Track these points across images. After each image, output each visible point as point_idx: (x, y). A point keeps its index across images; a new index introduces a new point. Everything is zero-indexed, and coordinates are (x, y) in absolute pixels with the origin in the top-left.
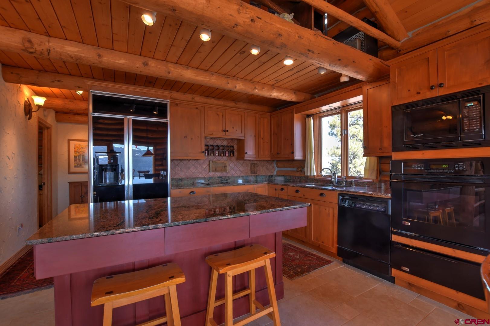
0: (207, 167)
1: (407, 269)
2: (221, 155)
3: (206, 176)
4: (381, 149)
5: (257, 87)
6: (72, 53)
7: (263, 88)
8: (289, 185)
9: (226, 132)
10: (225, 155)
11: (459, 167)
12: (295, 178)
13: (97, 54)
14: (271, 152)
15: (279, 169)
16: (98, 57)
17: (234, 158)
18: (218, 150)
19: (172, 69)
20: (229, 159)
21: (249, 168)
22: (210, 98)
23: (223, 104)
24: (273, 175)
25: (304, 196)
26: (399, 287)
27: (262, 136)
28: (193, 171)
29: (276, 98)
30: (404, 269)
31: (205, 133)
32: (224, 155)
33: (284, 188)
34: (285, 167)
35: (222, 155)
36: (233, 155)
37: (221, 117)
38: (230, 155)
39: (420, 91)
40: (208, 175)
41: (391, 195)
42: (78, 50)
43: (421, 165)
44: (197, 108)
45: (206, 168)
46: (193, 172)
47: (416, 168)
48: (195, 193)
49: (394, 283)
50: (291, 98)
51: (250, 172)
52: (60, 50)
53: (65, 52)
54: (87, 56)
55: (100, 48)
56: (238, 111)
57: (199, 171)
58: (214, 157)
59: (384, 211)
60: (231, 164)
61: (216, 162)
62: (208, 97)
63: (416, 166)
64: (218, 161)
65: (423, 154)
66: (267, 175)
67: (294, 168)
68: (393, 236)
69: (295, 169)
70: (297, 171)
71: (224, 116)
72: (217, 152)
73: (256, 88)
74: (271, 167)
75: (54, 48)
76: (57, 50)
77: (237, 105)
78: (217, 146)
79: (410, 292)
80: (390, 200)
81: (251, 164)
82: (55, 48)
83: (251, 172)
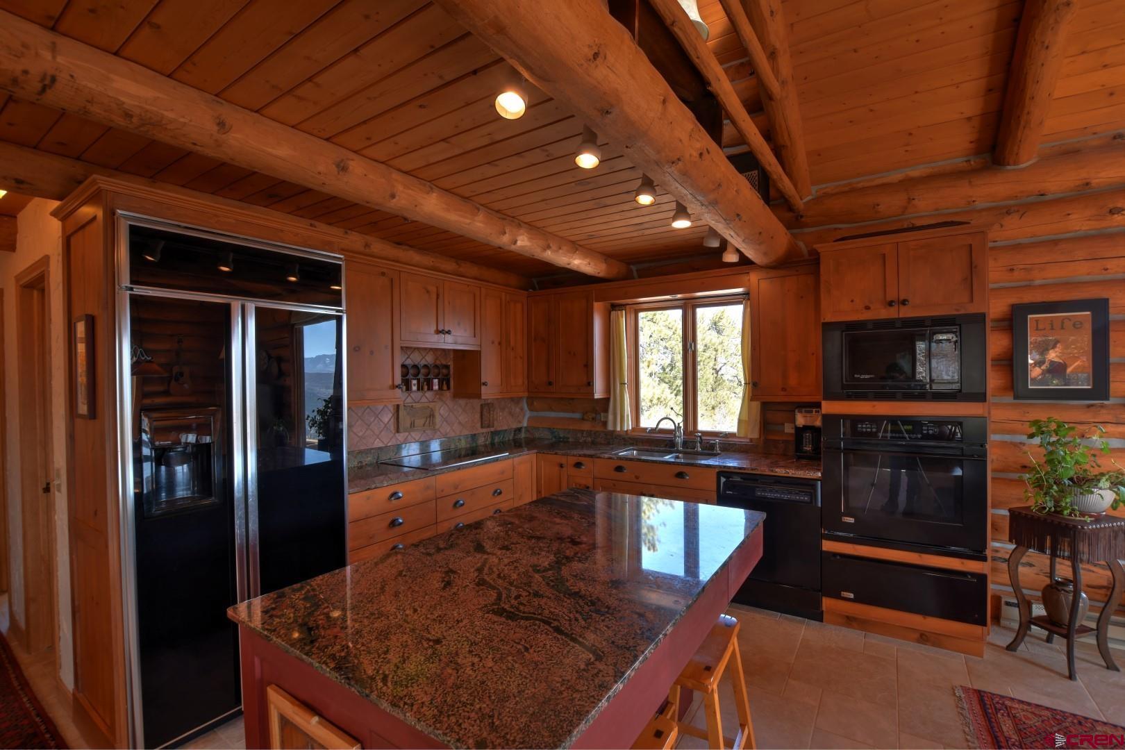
0: (392, 420)
1: (852, 596)
2: (422, 389)
3: (389, 444)
4: (784, 389)
5: (551, 245)
6: (136, 103)
7: (560, 248)
8: (598, 455)
9: (447, 335)
10: (432, 389)
11: (928, 430)
12: (579, 435)
13: (218, 121)
14: (528, 378)
15: (535, 414)
16: (216, 128)
17: (448, 394)
18: (416, 376)
19: (400, 188)
20: (438, 396)
21: (478, 416)
22: (404, 247)
23: (432, 264)
24: (521, 428)
25: (637, 478)
26: (833, 627)
27: (512, 344)
28: (360, 434)
29: (575, 268)
30: (845, 596)
31: (403, 339)
32: (429, 389)
33: (583, 462)
34: (551, 409)
35: (426, 387)
36: (449, 388)
37: (434, 296)
38: (441, 388)
39: (871, 306)
40: (394, 440)
41: (822, 474)
42: (158, 97)
43: (871, 425)
44: (383, 274)
45: (390, 422)
46: (359, 437)
47: (864, 430)
48: (401, 495)
49: (822, 621)
50: (599, 271)
51: (479, 425)
52: (93, 86)
53: (111, 94)
54: (182, 120)
55: (224, 102)
56: (468, 286)
57: (373, 432)
58: (406, 394)
59: (809, 501)
60: (442, 408)
61: (412, 406)
62: (399, 244)
63: (864, 426)
64: (415, 402)
65: (874, 406)
66: (511, 429)
67: (573, 412)
68: (824, 542)
69: (577, 416)
70: (583, 419)
71: (441, 296)
72: (415, 382)
73: (549, 247)
74: (518, 410)
75: (72, 76)
76: (84, 83)
77: (461, 269)
78: (415, 366)
79: (851, 630)
80: (819, 482)
81: (481, 405)
82: (75, 75)
83: (482, 424)
